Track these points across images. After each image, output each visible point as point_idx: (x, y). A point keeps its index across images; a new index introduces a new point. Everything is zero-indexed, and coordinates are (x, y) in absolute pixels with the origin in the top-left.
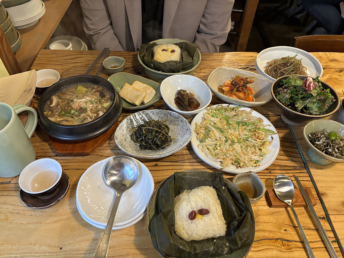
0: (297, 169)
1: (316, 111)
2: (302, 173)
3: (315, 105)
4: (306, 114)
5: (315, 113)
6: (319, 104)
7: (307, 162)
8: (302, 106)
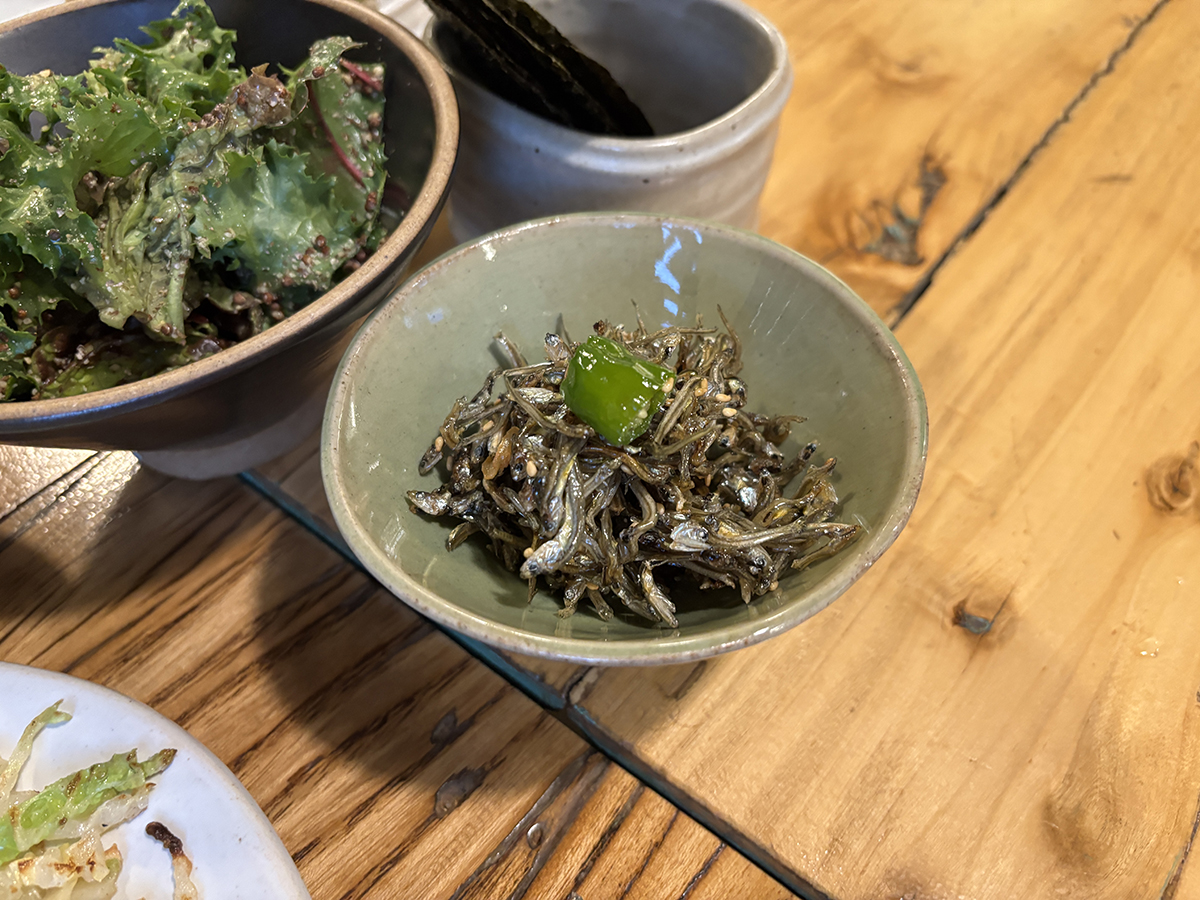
0: (560, 834)
1: (317, 247)
2: (612, 831)
3: (265, 193)
4: (274, 322)
5: (319, 266)
6: (282, 168)
7: (576, 696)
8: (167, 282)
